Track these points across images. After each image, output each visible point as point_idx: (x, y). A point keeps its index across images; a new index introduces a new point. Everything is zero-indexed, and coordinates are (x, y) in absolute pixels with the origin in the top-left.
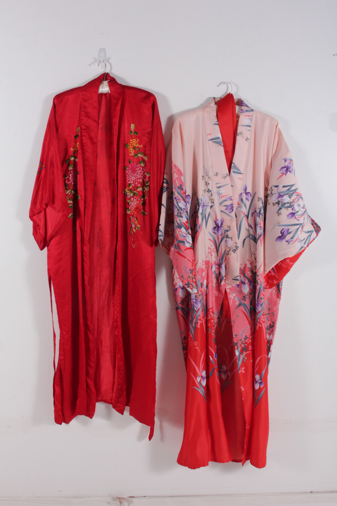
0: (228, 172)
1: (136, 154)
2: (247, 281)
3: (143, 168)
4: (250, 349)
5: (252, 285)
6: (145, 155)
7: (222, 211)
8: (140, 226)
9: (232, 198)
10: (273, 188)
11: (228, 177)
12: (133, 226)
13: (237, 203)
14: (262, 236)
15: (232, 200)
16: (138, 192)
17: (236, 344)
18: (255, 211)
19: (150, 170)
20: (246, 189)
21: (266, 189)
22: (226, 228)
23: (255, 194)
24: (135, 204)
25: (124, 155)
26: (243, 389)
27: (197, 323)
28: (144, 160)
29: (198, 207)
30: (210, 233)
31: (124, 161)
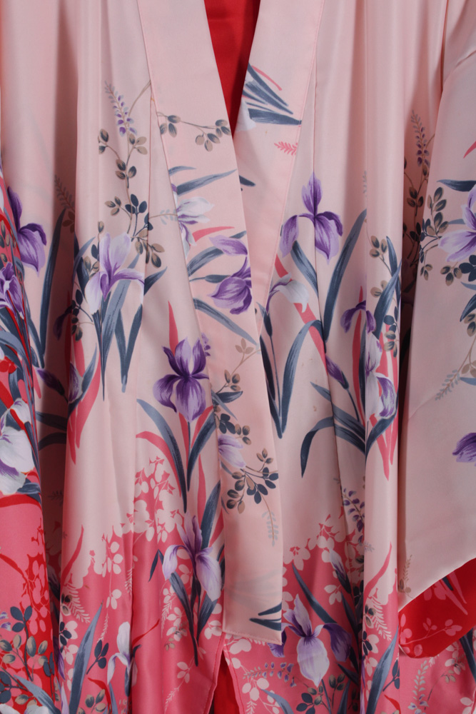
0: (224, 115)
2: (319, 629)
5: (342, 646)
7: (199, 304)
9: (244, 241)
10: (449, 193)
11: (226, 139)
13: (270, 262)
14: (392, 427)
15: (245, 251)
18: (362, 305)
20: (314, 198)
21: (413, 199)
22: (221, 385)
23: (361, 220)
29: (77, 287)
30: (144, 405)
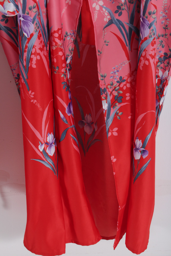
4: (128, 98)
17: (104, 91)
26: (114, 160)
27: (31, 60)
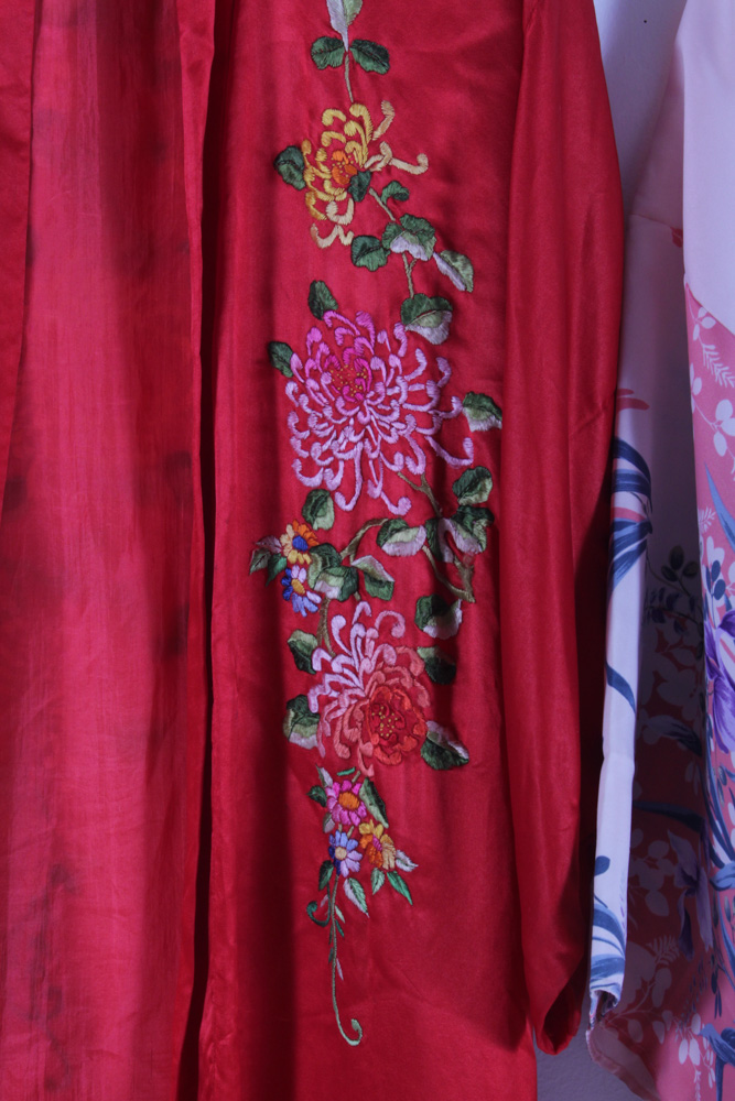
1: (372, 233)
3: (432, 352)
6: (449, 242)
8: (407, 866)
12: (348, 860)
16: (392, 562)
19: (500, 377)
24: (367, 665)
25: (268, 245)
28: (440, 291)
31: (266, 299)
